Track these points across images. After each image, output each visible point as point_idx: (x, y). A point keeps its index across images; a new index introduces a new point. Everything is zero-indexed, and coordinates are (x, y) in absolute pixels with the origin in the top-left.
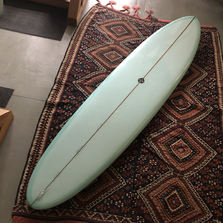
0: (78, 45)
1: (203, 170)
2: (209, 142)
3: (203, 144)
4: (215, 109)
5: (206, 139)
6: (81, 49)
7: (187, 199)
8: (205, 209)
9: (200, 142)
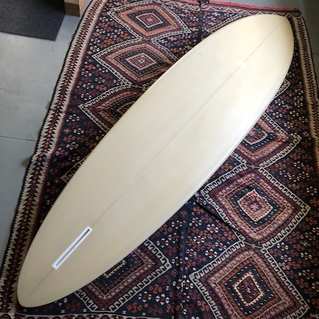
0: (84, 46)
1: (290, 237)
2: (298, 192)
3: (288, 195)
4: (304, 139)
5: (292, 187)
6: (90, 53)
7: (269, 285)
8: (298, 299)
9: (284, 192)
